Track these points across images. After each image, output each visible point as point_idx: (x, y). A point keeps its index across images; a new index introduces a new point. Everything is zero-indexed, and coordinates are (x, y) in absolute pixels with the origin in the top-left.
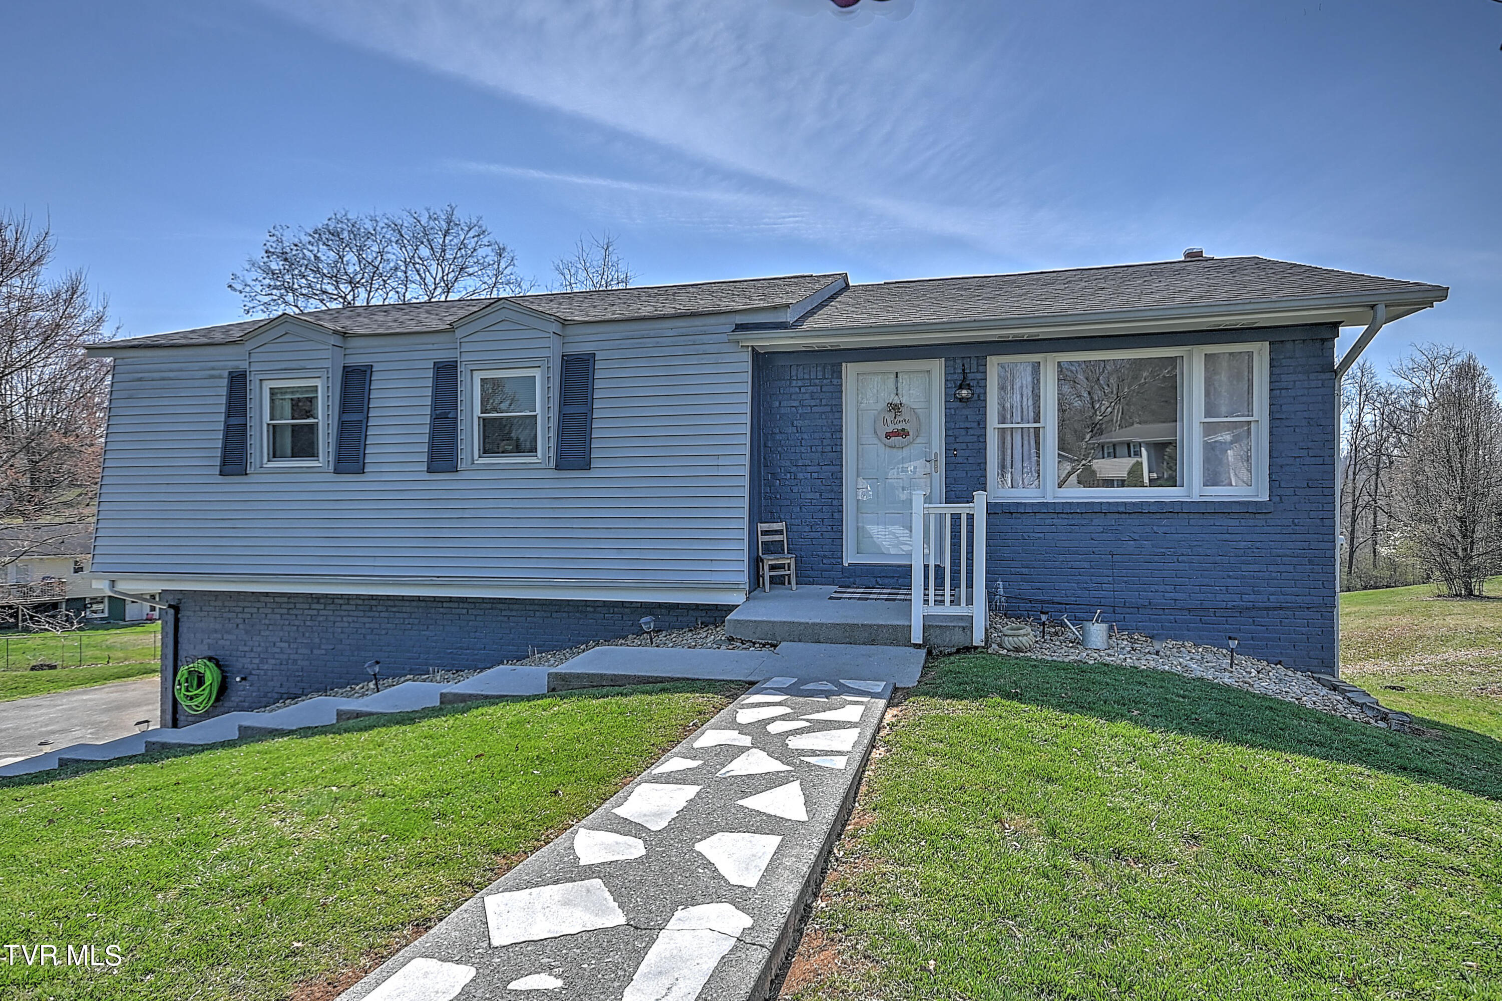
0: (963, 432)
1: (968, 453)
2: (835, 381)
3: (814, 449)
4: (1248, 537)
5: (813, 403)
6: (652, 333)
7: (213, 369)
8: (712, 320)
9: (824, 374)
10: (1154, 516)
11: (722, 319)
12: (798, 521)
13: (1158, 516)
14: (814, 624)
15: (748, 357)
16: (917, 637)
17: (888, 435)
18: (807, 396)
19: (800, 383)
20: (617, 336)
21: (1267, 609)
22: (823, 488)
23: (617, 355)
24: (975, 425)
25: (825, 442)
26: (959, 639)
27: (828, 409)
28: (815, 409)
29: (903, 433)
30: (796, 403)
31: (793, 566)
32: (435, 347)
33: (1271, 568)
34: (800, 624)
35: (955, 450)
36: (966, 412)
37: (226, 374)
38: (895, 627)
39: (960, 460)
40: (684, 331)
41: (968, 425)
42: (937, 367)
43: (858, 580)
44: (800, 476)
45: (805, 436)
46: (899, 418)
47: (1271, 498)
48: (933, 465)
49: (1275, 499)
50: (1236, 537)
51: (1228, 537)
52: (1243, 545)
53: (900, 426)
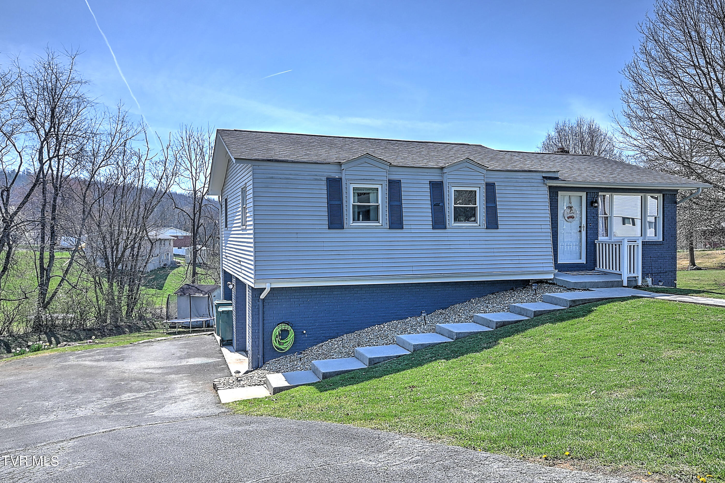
0: (592, 217)
1: (594, 225)
2: (556, 198)
4: (659, 252)
6: (514, 177)
7: (316, 176)
8: (534, 174)
9: (553, 195)
11: (538, 174)
15: (547, 189)
16: (625, 284)
17: (568, 218)
20: (502, 176)
21: (664, 273)
23: (503, 184)
24: (595, 215)
25: (553, 220)
26: (634, 284)
29: (572, 217)
32: (428, 174)
33: (664, 261)
34: (593, 282)
35: (590, 223)
36: (593, 211)
37: (324, 178)
38: (618, 281)
39: (591, 227)
40: (526, 177)
41: (593, 215)
42: (584, 195)
46: (572, 212)
47: (663, 240)
48: (582, 228)
49: (665, 240)
50: (657, 252)
51: (656, 252)
52: (658, 254)
53: (571, 215)
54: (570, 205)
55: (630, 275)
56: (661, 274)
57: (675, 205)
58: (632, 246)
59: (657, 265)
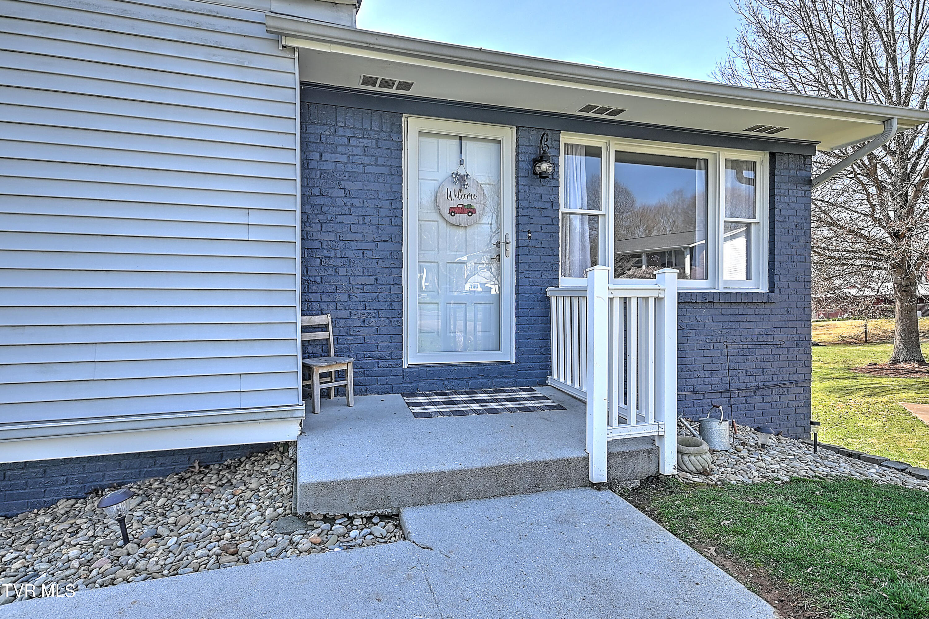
0: (537, 213)
1: (542, 236)
2: (395, 137)
3: (367, 220)
5: (366, 160)
9: (381, 126)
10: (697, 306)
12: (345, 314)
13: (700, 305)
14: (453, 473)
15: (292, 67)
16: (599, 473)
17: (453, 211)
18: (358, 151)
19: (349, 133)
22: (378, 270)
24: (548, 206)
25: (383, 212)
26: (642, 468)
27: (385, 170)
28: (368, 169)
29: (469, 210)
30: (344, 159)
31: (350, 374)
33: (774, 351)
34: (432, 474)
35: (529, 232)
36: (540, 190)
38: (567, 462)
39: (533, 243)
41: (541, 205)
42: (508, 136)
43: (422, 384)
44: (349, 254)
45: (356, 202)
46: (465, 192)
47: (772, 289)
48: (503, 247)
49: (776, 290)
50: (752, 325)
51: (747, 325)
52: (756, 331)
53: (465, 202)
54: (462, 172)
55: (623, 432)
56: (764, 392)
57: (806, 188)
58: (634, 302)
59: (753, 365)
